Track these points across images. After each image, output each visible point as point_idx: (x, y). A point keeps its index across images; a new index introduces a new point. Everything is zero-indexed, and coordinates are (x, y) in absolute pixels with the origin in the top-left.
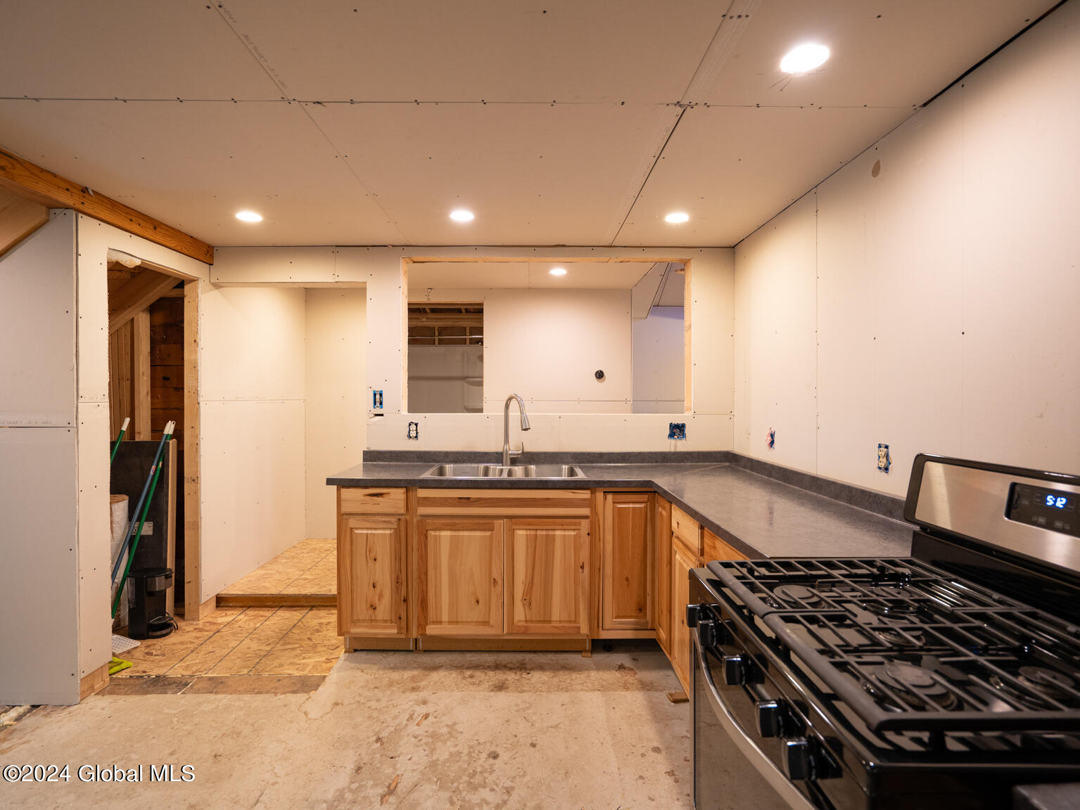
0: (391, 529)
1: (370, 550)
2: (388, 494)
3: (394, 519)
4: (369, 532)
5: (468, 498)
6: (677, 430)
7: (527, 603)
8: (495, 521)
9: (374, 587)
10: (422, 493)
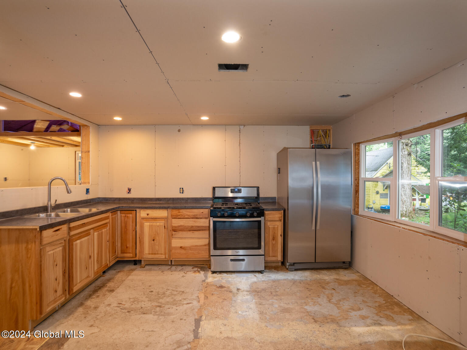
0: (61, 247)
1: (55, 261)
2: (61, 228)
3: (63, 241)
4: (54, 251)
5: (84, 223)
6: (88, 191)
7: (97, 261)
8: (90, 231)
9: (56, 280)
10: (73, 225)
